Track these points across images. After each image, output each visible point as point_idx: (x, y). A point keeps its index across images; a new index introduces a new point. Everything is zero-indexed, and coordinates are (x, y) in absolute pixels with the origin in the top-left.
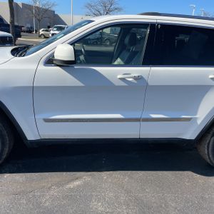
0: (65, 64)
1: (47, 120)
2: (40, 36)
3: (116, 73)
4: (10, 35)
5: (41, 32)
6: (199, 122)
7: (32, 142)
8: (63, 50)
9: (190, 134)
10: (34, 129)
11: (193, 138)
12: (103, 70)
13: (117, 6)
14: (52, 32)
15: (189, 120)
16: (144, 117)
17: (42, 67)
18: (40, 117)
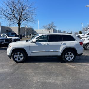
0: (35, 42)
1: (32, 52)
2: (28, 38)
3: (43, 43)
4: (19, 38)
5: (28, 36)
6: (60, 52)
7: (29, 57)
8: (34, 40)
9: (59, 54)
10: (30, 54)
11: (60, 55)
12: (41, 43)
13: (54, 26)
14: (32, 36)
15: (58, 51)
16: (49, 51)
17: (31, 43)
18: (31, 52)
